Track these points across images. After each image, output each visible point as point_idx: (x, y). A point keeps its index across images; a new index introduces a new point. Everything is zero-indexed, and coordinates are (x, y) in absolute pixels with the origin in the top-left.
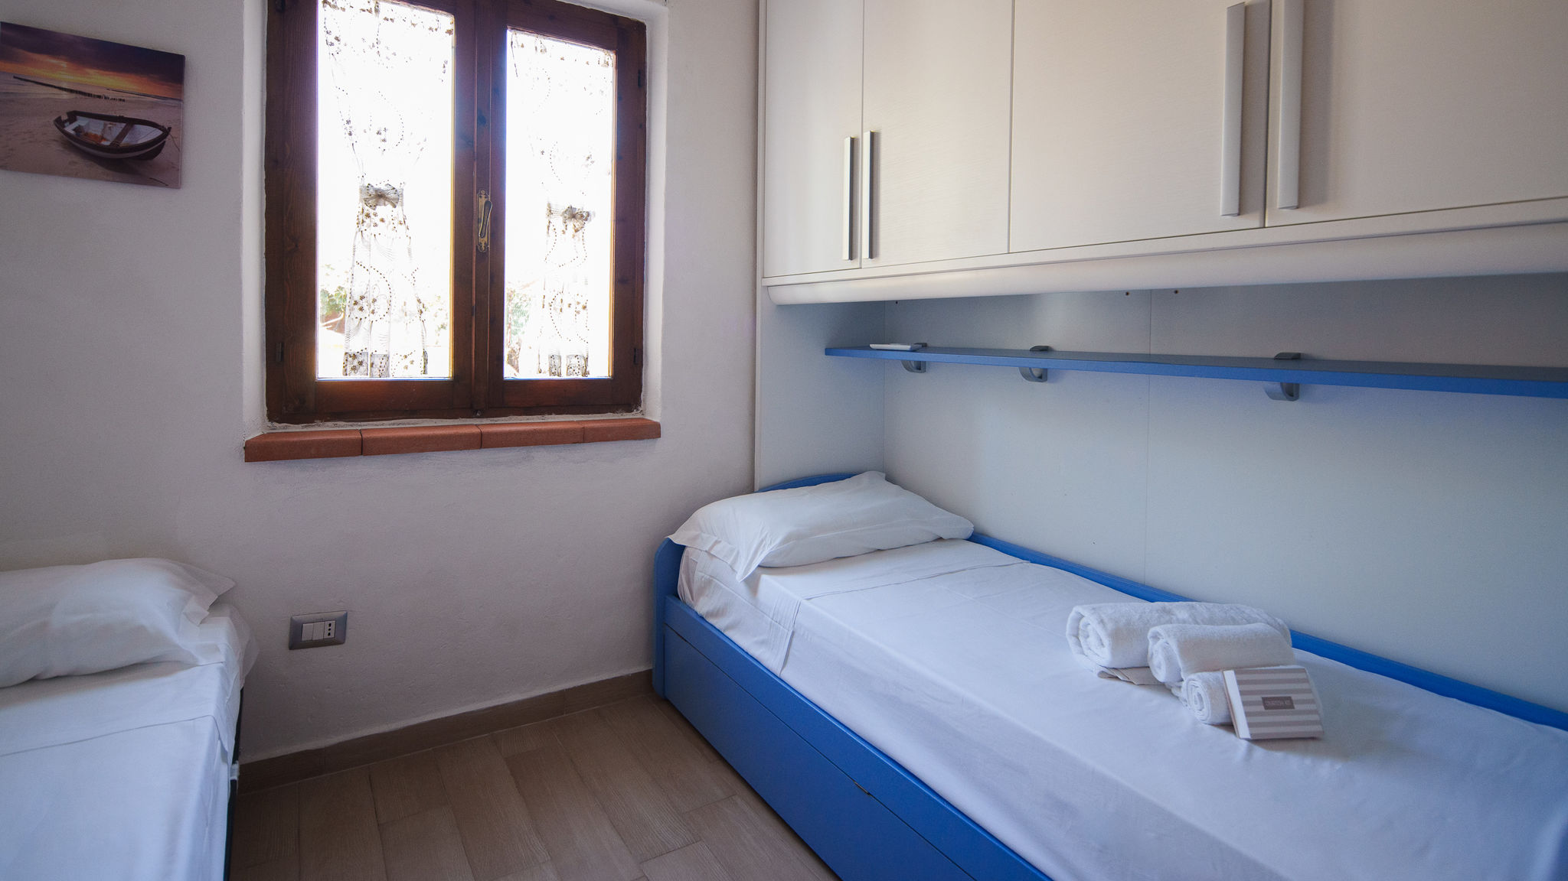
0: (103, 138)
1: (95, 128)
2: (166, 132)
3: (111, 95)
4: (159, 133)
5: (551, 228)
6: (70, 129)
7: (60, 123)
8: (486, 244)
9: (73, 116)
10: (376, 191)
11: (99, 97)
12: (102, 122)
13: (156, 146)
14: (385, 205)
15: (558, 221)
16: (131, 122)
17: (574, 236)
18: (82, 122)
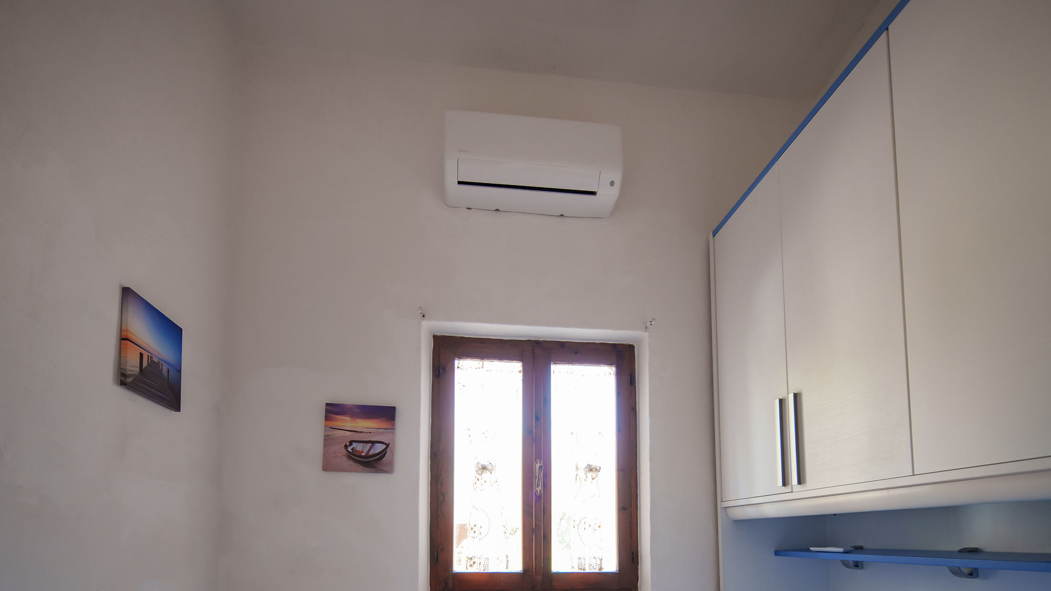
0: (362, 452)
1: (359, 447)
2: (388, 445)
3: (366, 430)
4: (383, 447)
5: (578, 478)
6: (350, 449)
7: (346, 447)
8: (540, 491)
9: (351, 443)
10: (482, 465)
11: (361, 432)
12: (362, 444)
13: (383, 454)
14: (486, 473)
15: (582, 473)
16: (373, 443)
17: (592, 482)
18: (354, 445)
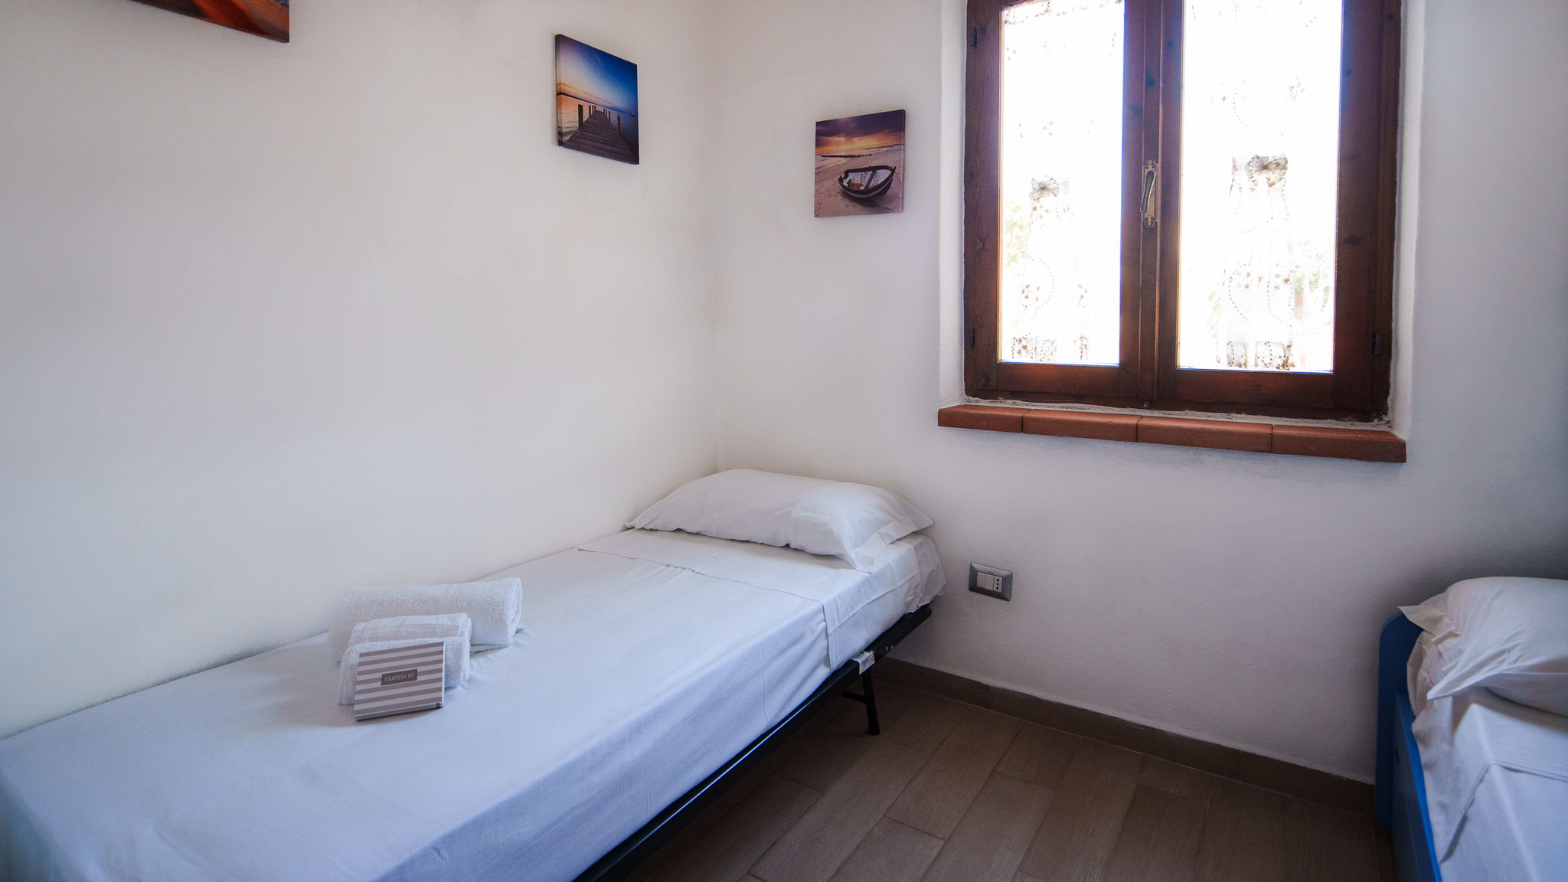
0: (861, 185)
1: (855, 178)
2: (893, 170)
3: (865, 153)
4: (889, 173)
6: (845, 183)
7: (841, 180)
8: (1153, 219)
9: (847, 173)
11: (859, 156)
12: (861, 173)
13: (888, 182)
14: (1048, 195)
15: (1242, 177)
16: (874, 169)
18: (851, 176)
